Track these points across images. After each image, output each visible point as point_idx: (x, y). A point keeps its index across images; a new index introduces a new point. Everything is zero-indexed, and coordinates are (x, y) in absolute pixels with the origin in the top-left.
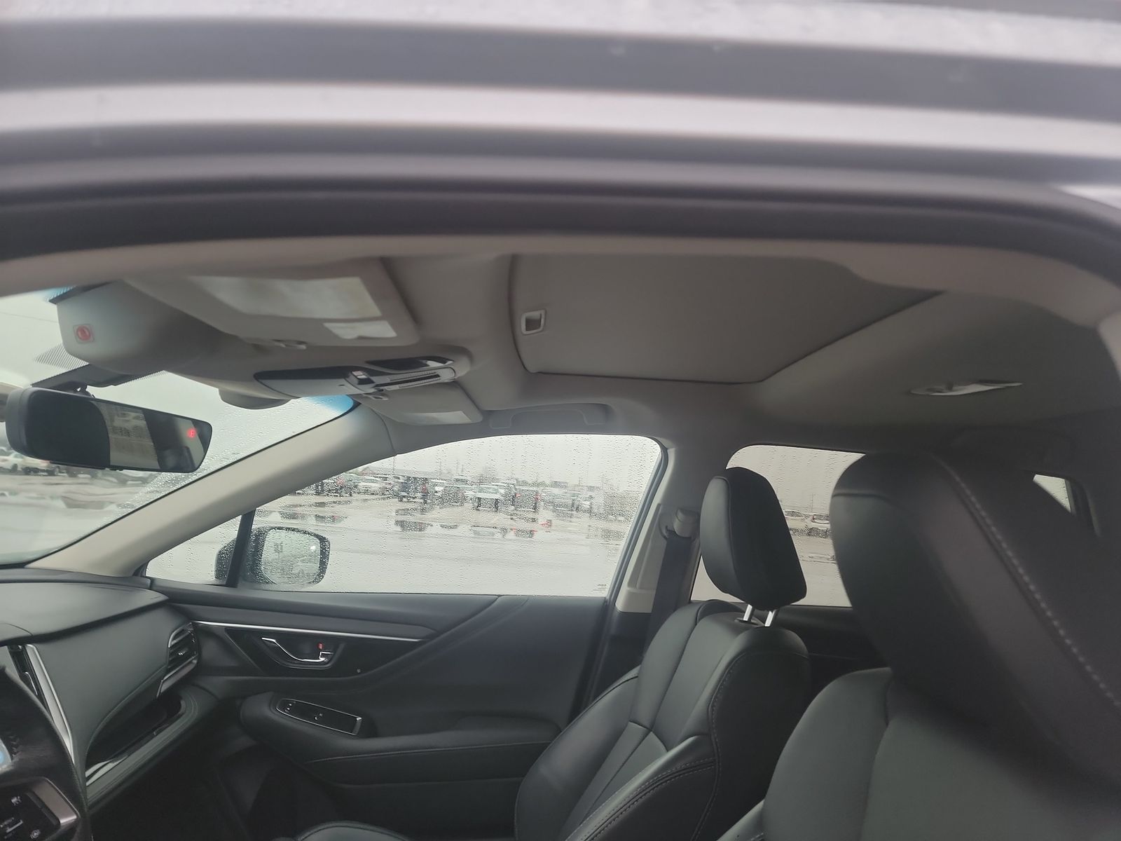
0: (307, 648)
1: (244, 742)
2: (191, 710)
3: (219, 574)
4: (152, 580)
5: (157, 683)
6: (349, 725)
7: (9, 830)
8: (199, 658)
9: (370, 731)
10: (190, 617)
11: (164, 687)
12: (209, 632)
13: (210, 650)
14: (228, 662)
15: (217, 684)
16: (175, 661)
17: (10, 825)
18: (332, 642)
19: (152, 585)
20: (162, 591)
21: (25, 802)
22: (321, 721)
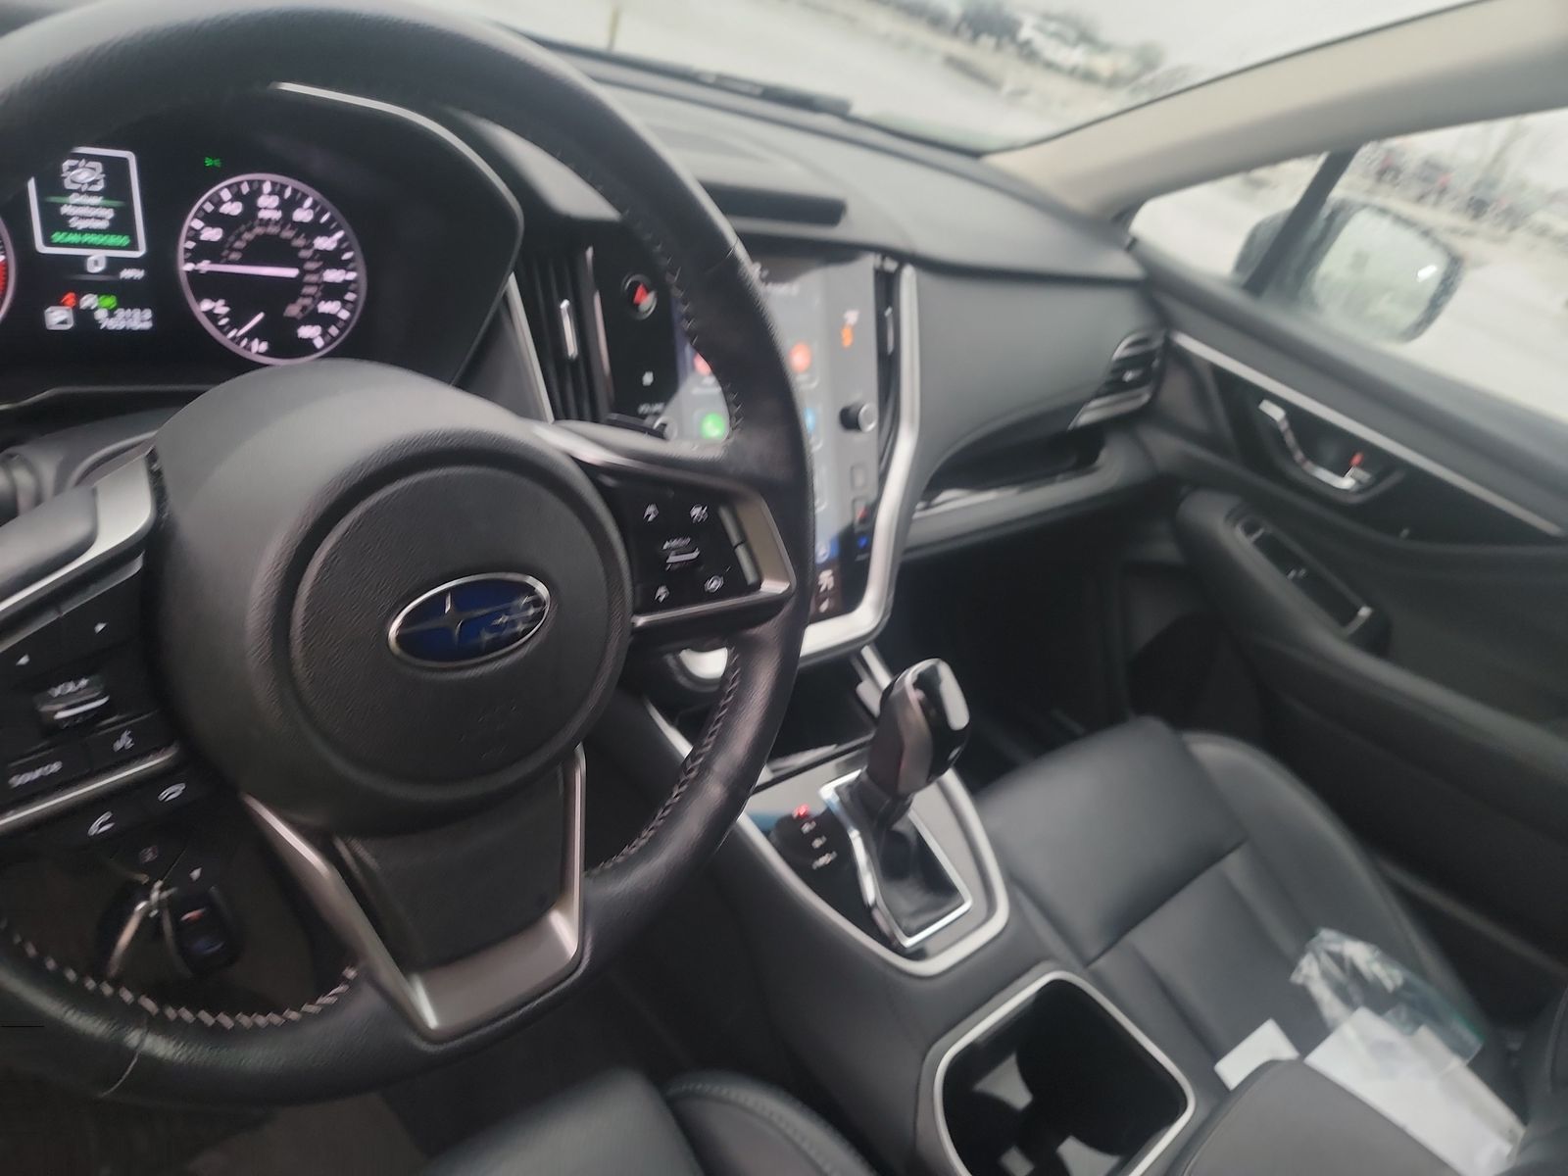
0: (1331, 452)
1: (1166, 550)
2: (1113, 469)
3: (1242, 263)
4: (1134, 241)
5: (1076, 408)
6: (1343, 613)
7: (672, 559)
8: (1155, 396)
9: (1376, 641)
10: (1166, 322)
11: (1085, 418)
12: (1184, 359)
13: (1176, 391)
14: (1194, 419)
15: (1166, 447)
16: (1115, 385)
17: (679, 551)
18: (1380, 462)
19: (1133, 246)
20: (1144, 261)
21: (713, 522)
22: (1298, 582)
